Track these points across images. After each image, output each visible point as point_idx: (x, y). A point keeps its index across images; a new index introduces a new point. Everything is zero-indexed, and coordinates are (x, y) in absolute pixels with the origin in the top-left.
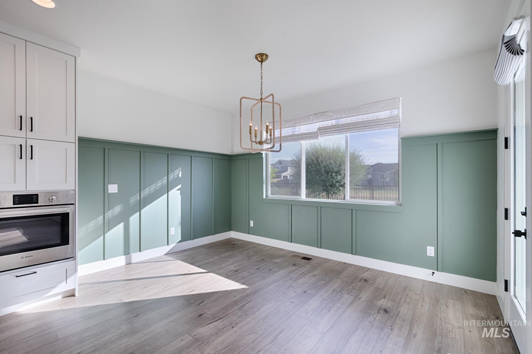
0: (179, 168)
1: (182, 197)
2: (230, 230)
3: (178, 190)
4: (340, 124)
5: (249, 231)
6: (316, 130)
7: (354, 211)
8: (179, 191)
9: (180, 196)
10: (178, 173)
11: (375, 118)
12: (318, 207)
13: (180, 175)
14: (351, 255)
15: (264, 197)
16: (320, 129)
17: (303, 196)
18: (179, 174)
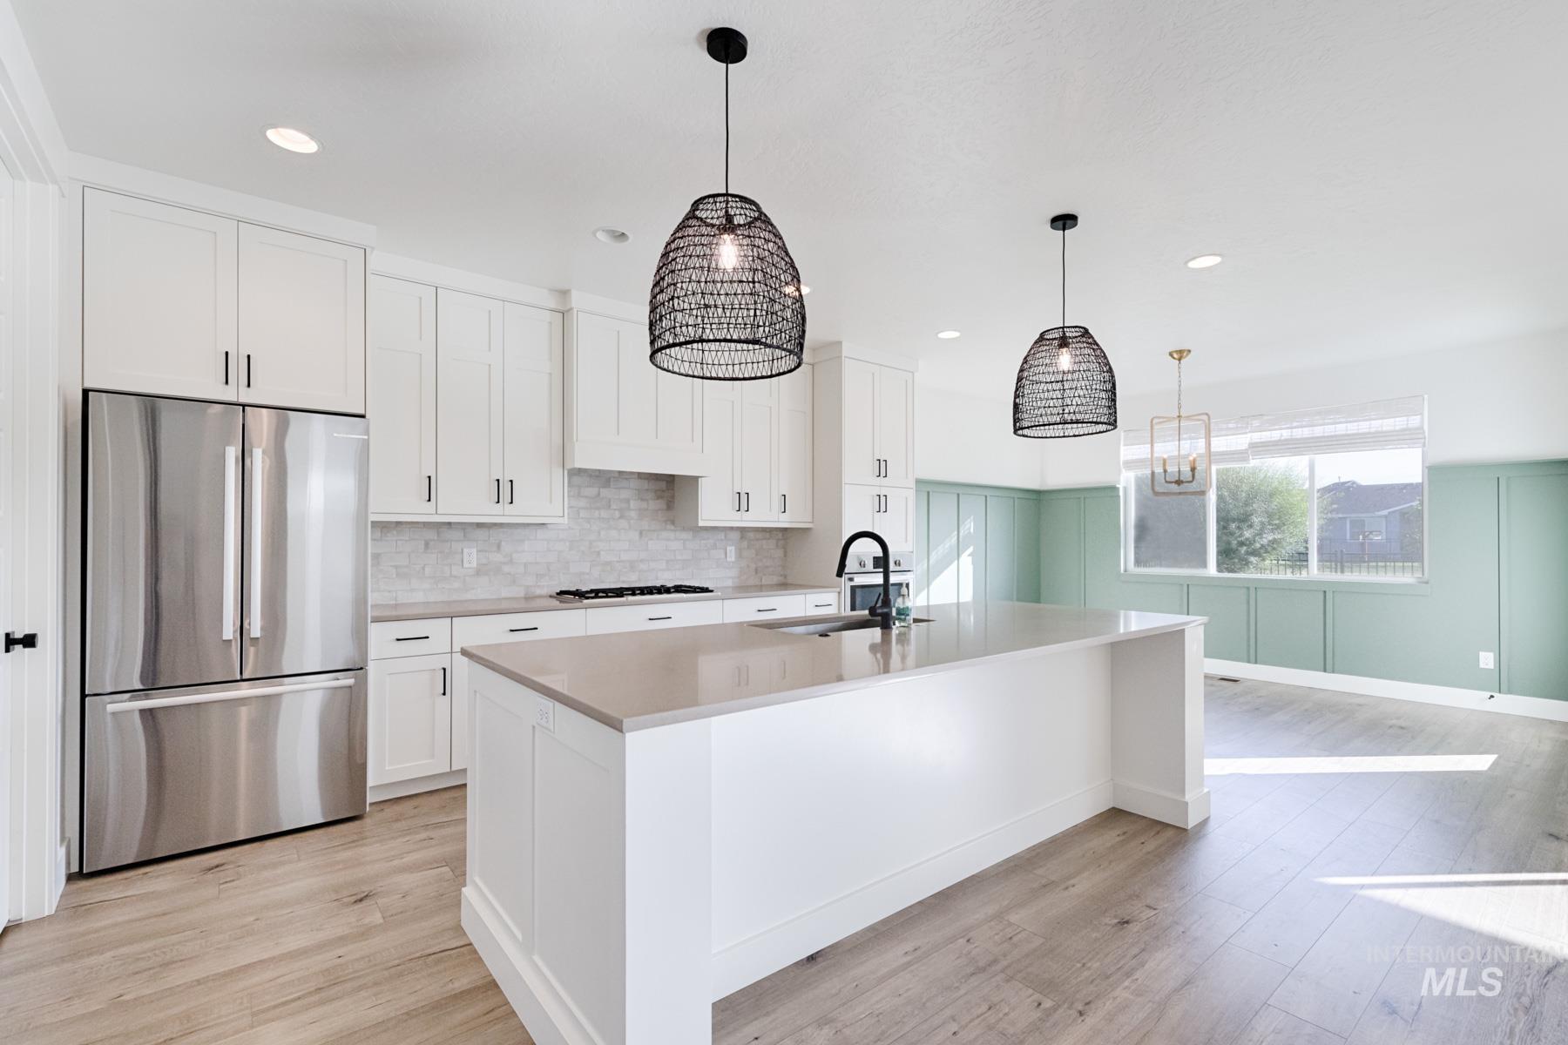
0: (968, 516)
1: (974, 568)
3: (969, 555)
4: (1298, 437)
6: (1245, 447)
7: (1329, 596)
8: (970, 558)
9: (972, 567)
10: (967, 527)
11: (1373, 430)
12: (1248, 588)
13: (972, 530)
14: (1322, 674)
15: (1122, 571)
16: (1253, 446)
17: (1212, 569)
18: (969, 528)
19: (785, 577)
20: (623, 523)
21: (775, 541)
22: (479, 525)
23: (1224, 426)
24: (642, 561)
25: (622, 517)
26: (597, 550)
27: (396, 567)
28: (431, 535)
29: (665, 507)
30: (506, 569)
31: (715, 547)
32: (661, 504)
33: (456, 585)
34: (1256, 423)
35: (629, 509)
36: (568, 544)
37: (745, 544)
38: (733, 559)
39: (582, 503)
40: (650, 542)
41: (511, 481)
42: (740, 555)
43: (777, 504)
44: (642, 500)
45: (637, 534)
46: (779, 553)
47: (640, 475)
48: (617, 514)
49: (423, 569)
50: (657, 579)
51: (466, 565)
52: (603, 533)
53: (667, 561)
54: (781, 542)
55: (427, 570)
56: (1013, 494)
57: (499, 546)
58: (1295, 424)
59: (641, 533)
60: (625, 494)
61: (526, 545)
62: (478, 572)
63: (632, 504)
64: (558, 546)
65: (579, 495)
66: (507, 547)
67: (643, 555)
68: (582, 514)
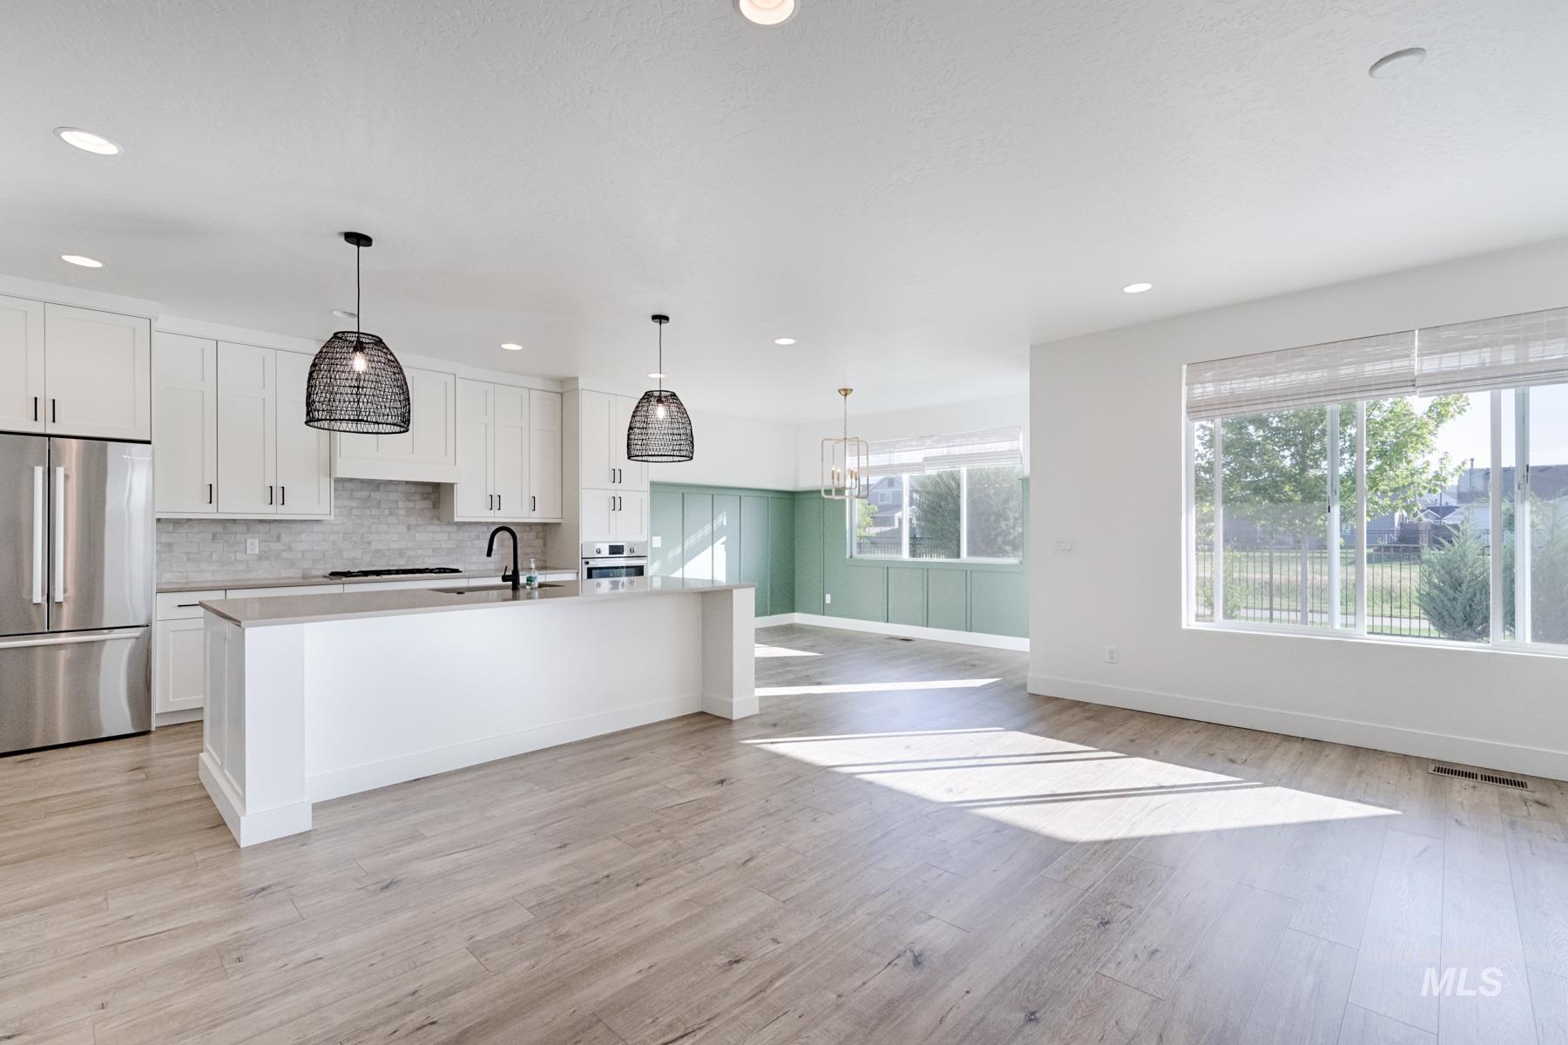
0: (722, 513)
1: (728, 554)
2: (793, 611)
3: (723, 544)
4: (953, 453)
5: (823, 612)
6: (921, 460)
7: (969, 573)
8: (724, 546)
9: (725, 550)
10: (721, 520)
11: (993, 450)
12: (923, 569)
13: (725, 523)
14: (965, 633)
15: (848, 556)
16: (926, 459)
17: (905, 555)
18: (723, 522)
19: (545, 561)
20: (393, 520)
21: (534, 534)
22: (261, 521)
23: (909, 443)
24: (410, 549)
25: (390, 514)
26: (368, 540)
27: (187, 554)
28: (219, 529)
29: (431, 507)
30: (285, 555)
32: (428, 504)
33: (241, 567)
34: (928, 442)
35: (398, 508)
36: (341, 535)
39: (355, 504)
40: (417, 535)
41: (283, 488)
43: (527, 503)
44: (410, 501)
45: (405, 527)
46: (539, 542)
47: (407, 483)
48: (387, 512)
49: (211, 555)
50: (424, 563)
51: (249, 552)
52: (374, 527)
53: (434, 550)
54: (541, 534)
55: (214, 556)
56: (769, 495)
57: (279, 538)
58: (951, 444)
59: (409, 527)
60: (393, 496)
61: (304, 536)
62: (260, 558)
63: (401, 504)
64: (332, 537)
65: (352, 498)
66: (285, 538)
67: (411, 545)
68: (354, 512)
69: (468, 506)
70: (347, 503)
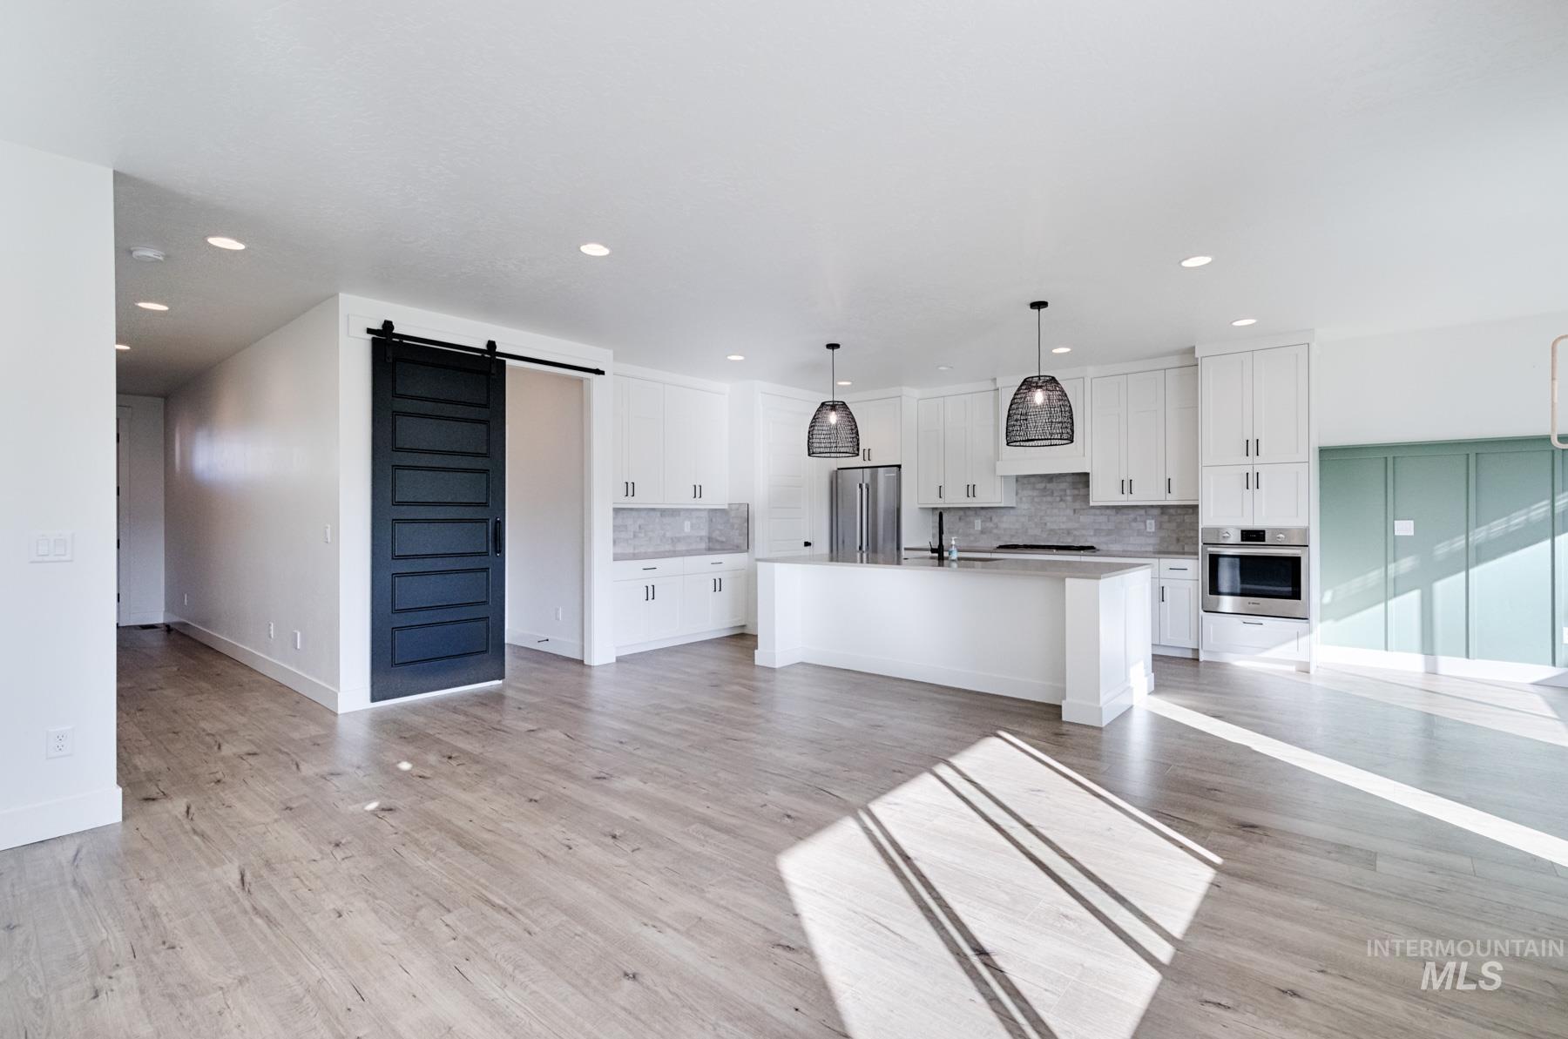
20: (1063, 505)
22: (982, 508)
24: (1075, 529)
25: (1061, 500)
28: (961, 513)
30: (995, 531)
31: (1135, 520)
33: (972, 538)
35: (1066, 495)
37: (1166, 518)
38: (1153, 530)
39: (1035, 493)
41: (975, 485)
42: (1160, 526)
43: (1162, 484)
44: (1074, 488)
45: (1072, 511)
47: (1073, 474)
48: (1058, 499)
51: (977, 528)
52: (1048, 512)
53: (1096, 530)
55: (960, 530)
57: (991, 519)
59: (1075, 510)
60: (1063, 486)
61: (1005, 519)
62: (983, 532)
63: (1068, 492)
64: (1023, 519)
65: (1034, 489)
66: (995, 519)
67: (1076, 525)
68: (1036, 500)
69: (1103, 492)
70: (1030, 493)
